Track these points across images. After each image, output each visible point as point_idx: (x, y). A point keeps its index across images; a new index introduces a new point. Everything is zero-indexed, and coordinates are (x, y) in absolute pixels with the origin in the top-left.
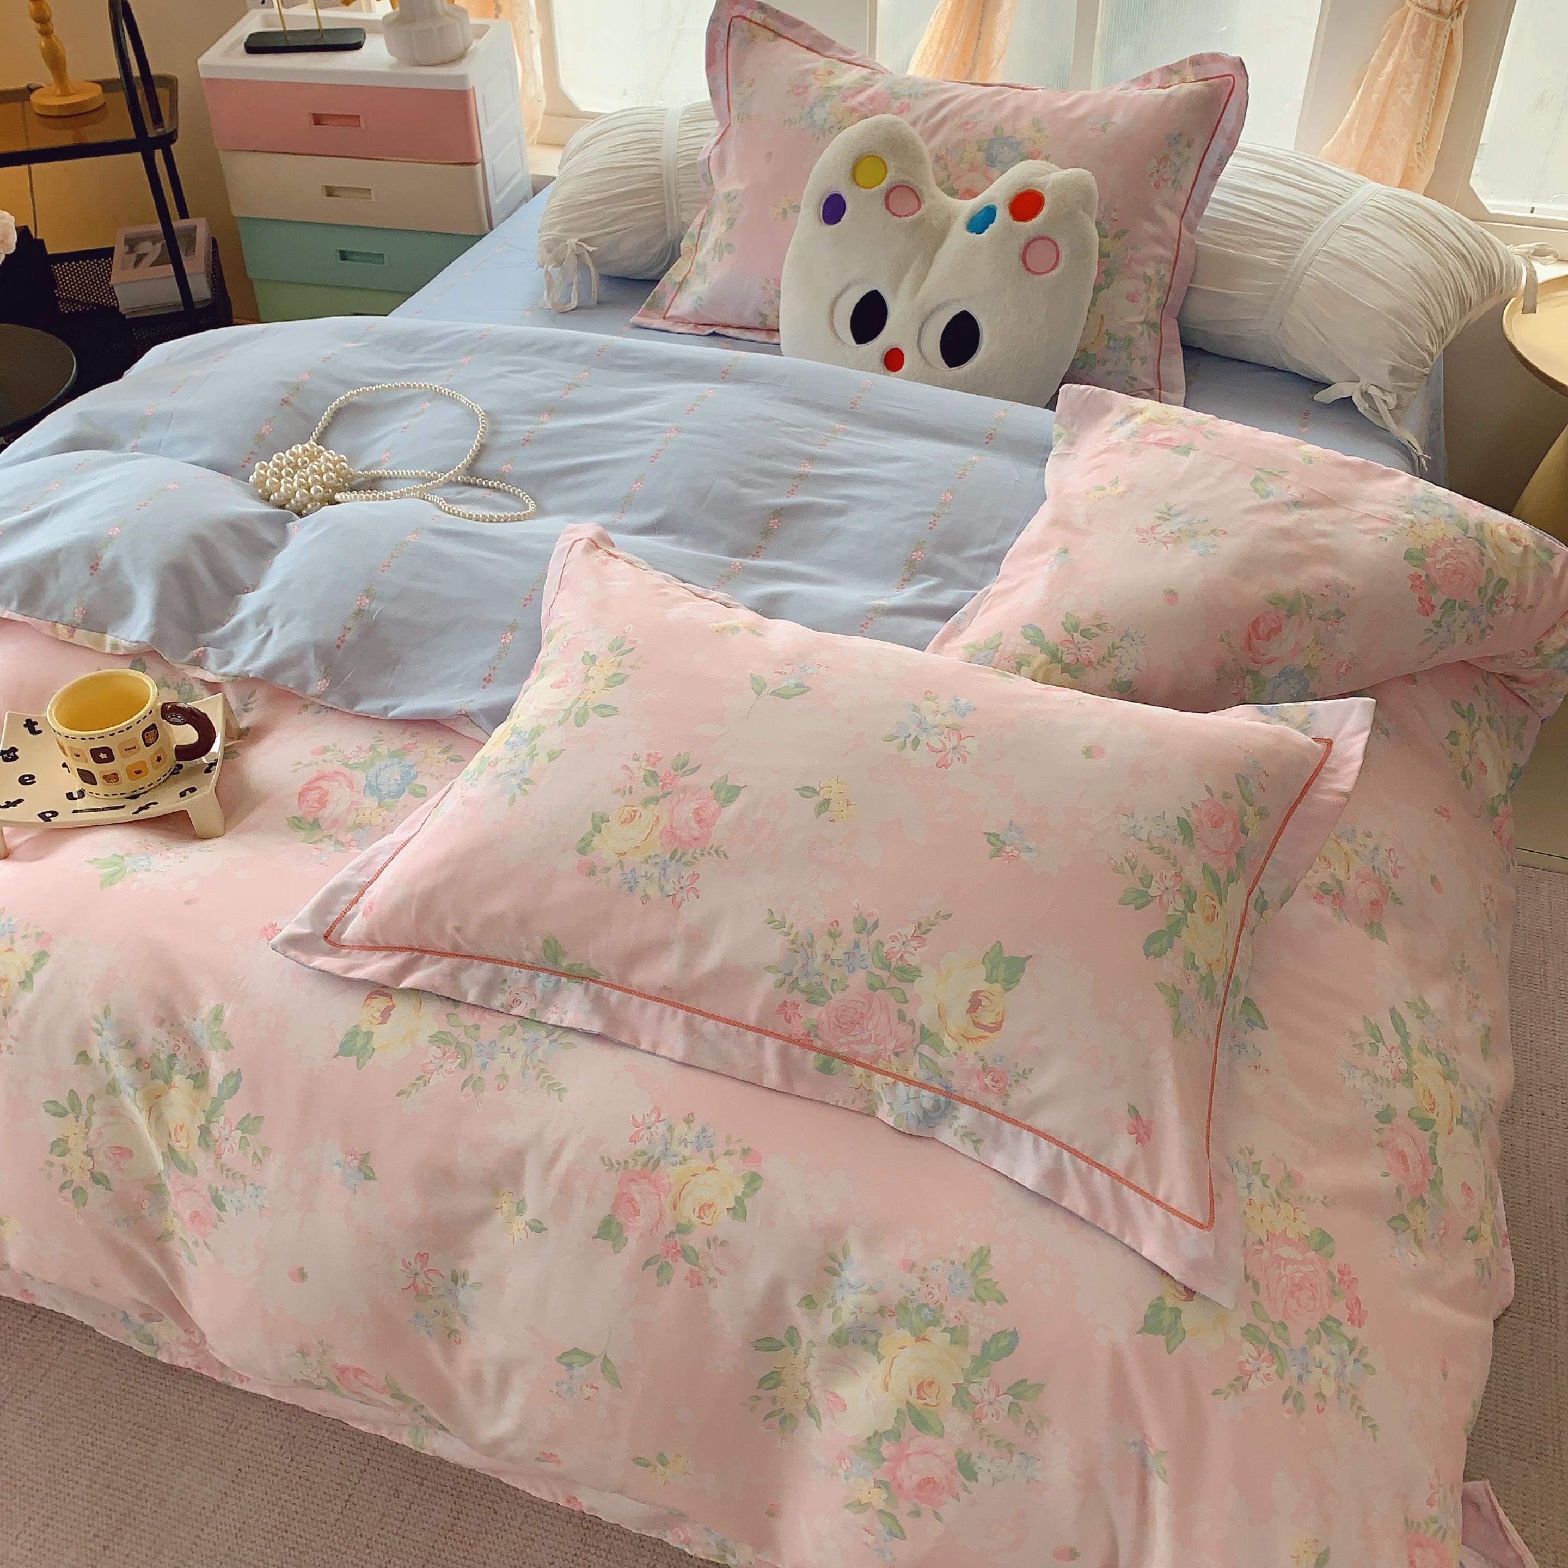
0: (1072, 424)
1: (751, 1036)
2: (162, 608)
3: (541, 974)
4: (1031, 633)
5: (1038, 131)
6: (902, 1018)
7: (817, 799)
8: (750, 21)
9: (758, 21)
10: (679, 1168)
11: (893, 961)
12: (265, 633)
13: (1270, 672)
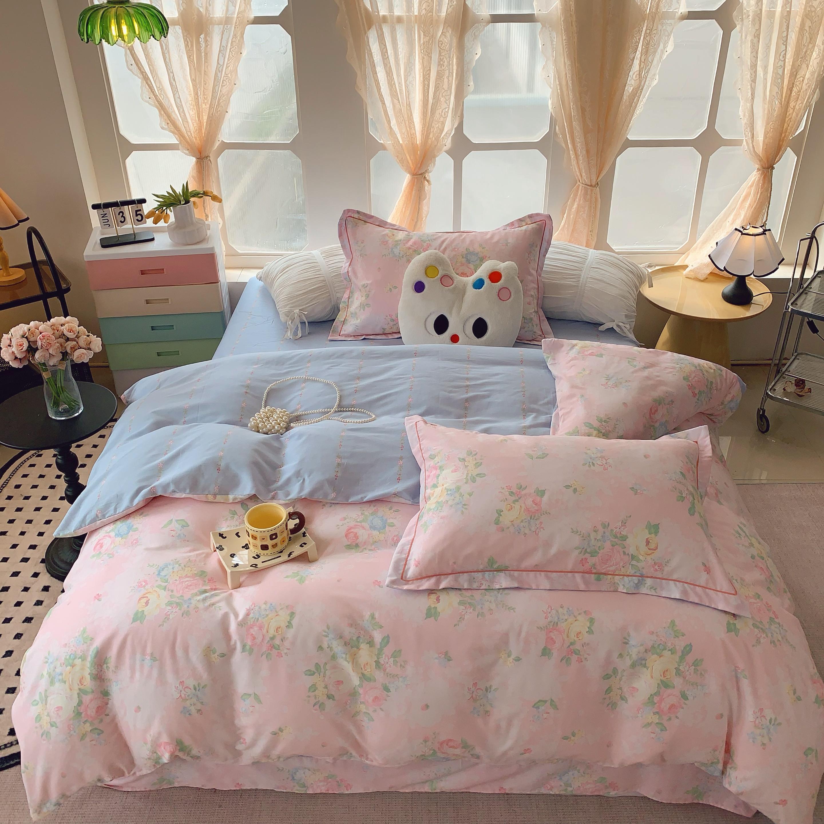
0: (551, 353)
1: (570, 574)
2: (254, 479)
3: (486, 573)
4: (588, 425)
5: (483, 248)
6: (624, 553)
7: (572, 489)
8: (354, 218)
9: (356, 217)
10: (565, 623)
11: (618, 535)
12: (301, 481)
13: (657, 425)
